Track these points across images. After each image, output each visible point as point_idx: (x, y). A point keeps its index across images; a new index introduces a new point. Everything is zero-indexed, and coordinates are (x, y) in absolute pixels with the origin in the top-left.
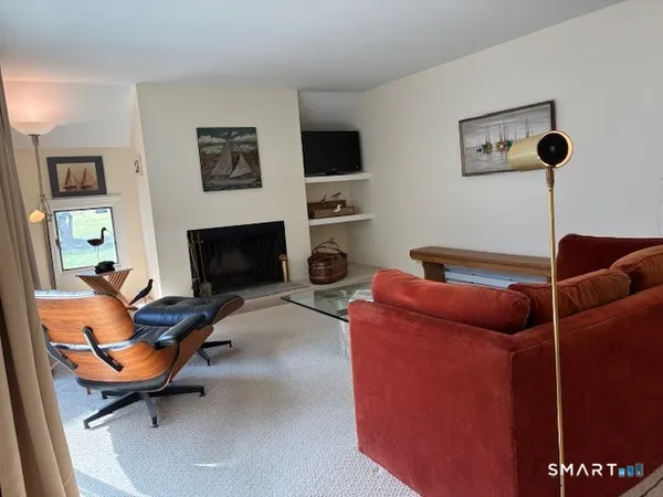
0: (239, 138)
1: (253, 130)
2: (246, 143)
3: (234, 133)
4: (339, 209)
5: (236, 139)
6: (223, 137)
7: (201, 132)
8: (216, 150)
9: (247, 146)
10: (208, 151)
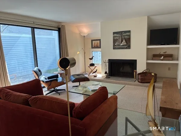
0: (124, 34)
1: (129, 32)
2: (127, 35)
3: (123, 33)
4: (162, 58)
5: (123, 35)
6: (120, 34)
7: (114, 33)
8: (117, 38)
9: (127, 37)
10: (115, 38)
